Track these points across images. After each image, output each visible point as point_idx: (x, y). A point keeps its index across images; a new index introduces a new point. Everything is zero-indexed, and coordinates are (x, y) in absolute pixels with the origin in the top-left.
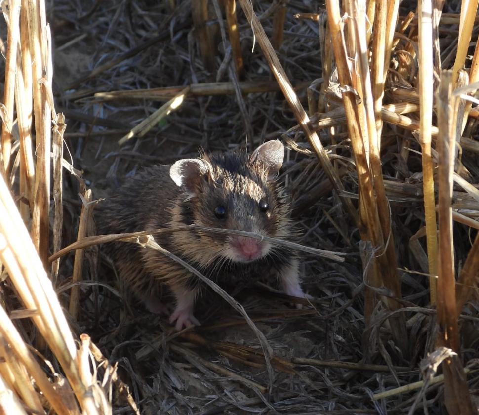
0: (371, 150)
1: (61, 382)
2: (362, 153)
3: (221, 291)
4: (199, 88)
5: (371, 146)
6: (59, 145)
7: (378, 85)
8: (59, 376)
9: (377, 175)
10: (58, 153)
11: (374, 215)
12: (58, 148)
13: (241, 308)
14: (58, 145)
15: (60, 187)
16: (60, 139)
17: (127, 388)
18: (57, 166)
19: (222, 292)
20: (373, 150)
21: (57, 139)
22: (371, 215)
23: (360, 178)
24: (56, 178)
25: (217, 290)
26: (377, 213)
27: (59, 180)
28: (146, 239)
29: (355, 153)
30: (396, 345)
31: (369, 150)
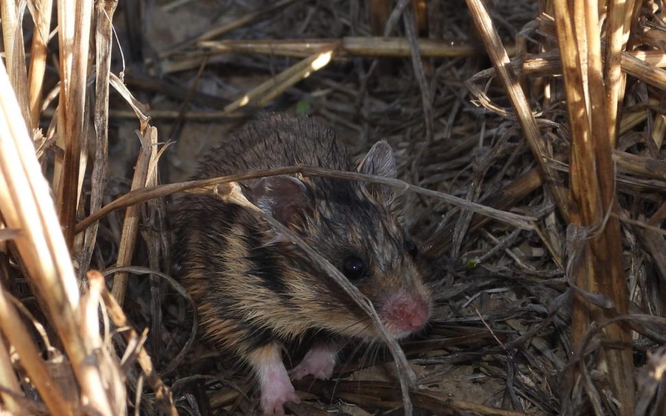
0: (590, 62)
1: (58, 359)
2: (575, 66)
3: (339, 276)
4: (356, 44)
5: (590, 54)
6: (106, 35)
7: (617, 5)
8: (57, 352)
9: (598, 106)
10: (104, 51)
11: (590, 172)
12: (104, 41)
13: (369, 305)
14: (104, 35)
15: (104, 107)
16: (108, 26)
17: (169, 395)
18: (101, 72)
19: (340, 278)
20: (593, 61)
21: (103, 25)
22: (585, 173)
23: (571, 108)
24: (98, 93)
25: (333, 274)
26: (595, 168)
27: (104, 96)
28: (229, 189)
29: (564, 64)
30: (615, 395)
31: (586, 61)
